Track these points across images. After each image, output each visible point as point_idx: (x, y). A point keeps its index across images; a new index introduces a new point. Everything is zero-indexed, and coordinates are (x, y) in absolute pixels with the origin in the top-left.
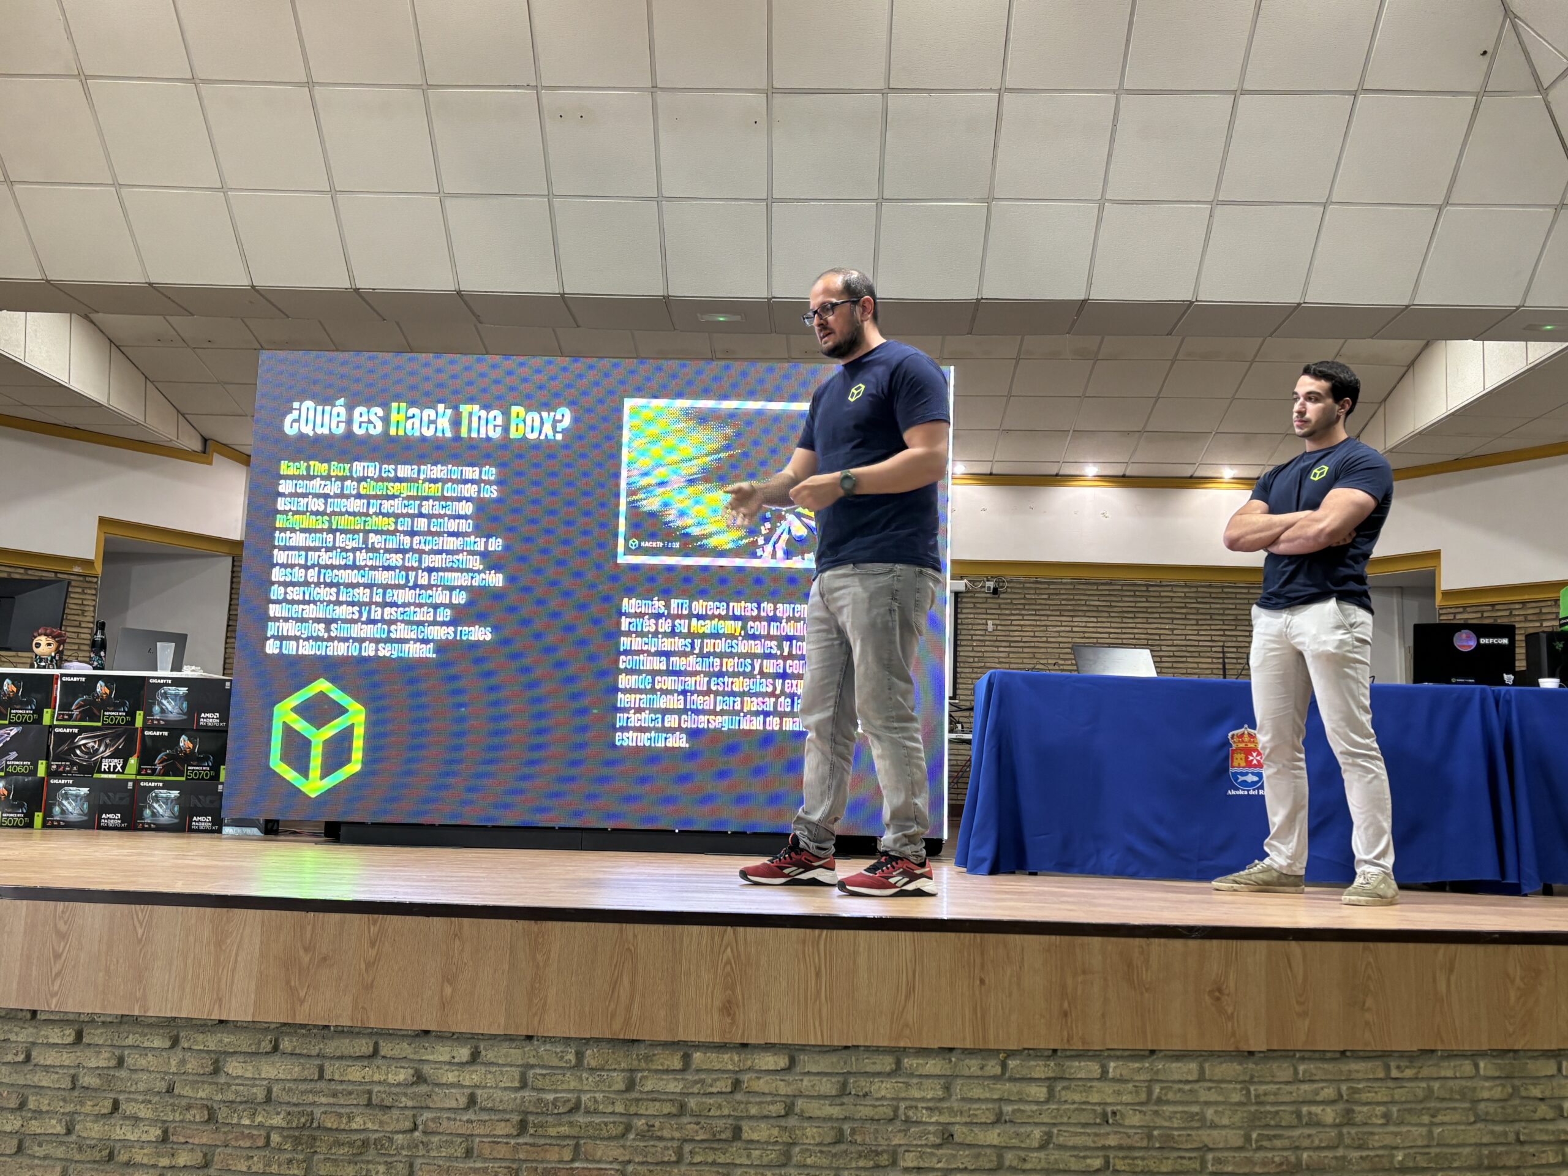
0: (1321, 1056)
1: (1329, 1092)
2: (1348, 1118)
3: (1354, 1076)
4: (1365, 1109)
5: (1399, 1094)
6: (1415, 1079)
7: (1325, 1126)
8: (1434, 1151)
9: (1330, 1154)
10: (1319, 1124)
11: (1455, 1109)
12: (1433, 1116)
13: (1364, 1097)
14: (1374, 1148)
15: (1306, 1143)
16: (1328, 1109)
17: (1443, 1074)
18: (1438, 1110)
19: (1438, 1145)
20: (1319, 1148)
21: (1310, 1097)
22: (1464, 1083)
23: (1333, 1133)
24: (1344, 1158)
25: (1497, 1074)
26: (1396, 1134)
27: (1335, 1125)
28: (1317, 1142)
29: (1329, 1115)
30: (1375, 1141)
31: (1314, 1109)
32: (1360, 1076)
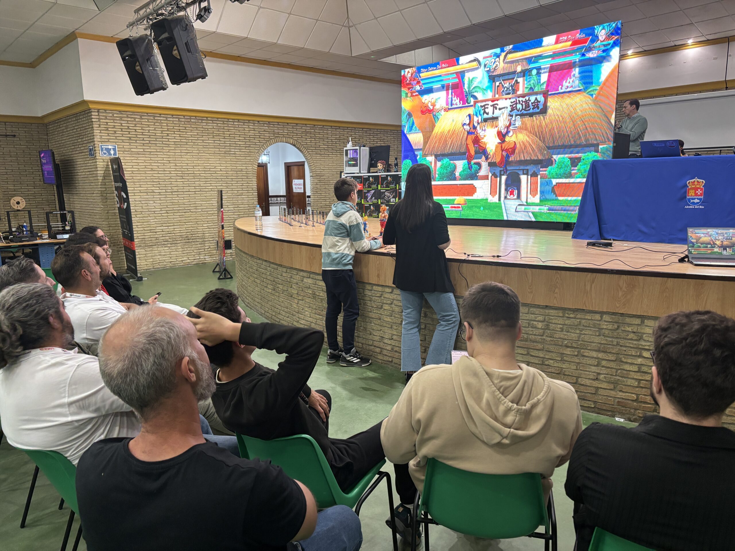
0: (538, 306)
1: (541, 318)
2: (547, 327)
3: (550, 314)
4: (554, 325)
5: (567, 322)
6: (575, 318)
7: (538, 328)
8: (580, 343)
9: (539, 337)
10: (536, 328)
11: (590, 330)
12: (581, 331)
13: (554, 321)
14: (556, 338)
15: (531, 333)
16: (540, 323)
17: (586, 317)
18: (583, 329)
19: (582, 341)
20: (535, 335)
21: (533, 319)
22: (596, 322)
23: (541, 331)
24: (544, 339)
25: (610, 320)
26: (565, 335)
27: (542, 329)
28: (534, 333)
29: (540, 325)
30: (557, 336)
31: (535, 323)
32: (553, 314)
